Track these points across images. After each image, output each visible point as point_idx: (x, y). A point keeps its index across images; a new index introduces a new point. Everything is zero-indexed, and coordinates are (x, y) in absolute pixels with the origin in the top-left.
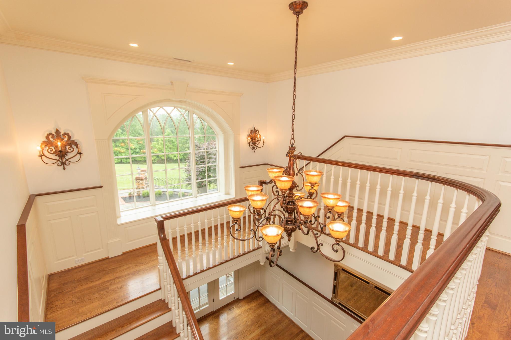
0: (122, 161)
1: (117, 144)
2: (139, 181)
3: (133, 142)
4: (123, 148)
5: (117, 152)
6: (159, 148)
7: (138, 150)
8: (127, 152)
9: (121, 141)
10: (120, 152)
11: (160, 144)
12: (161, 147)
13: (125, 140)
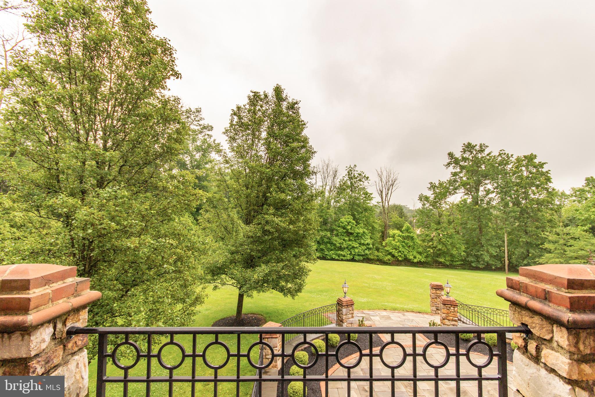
0: (354, 257)
1: (351, 238)
2: (450, 307)
3: (367, 237)
4: (357, 243)
5: (350, 247)
6: (396, 245)
7: (371, 246)
8: (360, 248)
9: (355, 234)
10: (353, 247)
11: (396, 240)
12: (398, 244)
13: (359, 233)
